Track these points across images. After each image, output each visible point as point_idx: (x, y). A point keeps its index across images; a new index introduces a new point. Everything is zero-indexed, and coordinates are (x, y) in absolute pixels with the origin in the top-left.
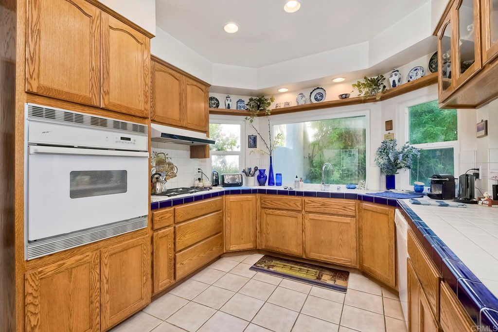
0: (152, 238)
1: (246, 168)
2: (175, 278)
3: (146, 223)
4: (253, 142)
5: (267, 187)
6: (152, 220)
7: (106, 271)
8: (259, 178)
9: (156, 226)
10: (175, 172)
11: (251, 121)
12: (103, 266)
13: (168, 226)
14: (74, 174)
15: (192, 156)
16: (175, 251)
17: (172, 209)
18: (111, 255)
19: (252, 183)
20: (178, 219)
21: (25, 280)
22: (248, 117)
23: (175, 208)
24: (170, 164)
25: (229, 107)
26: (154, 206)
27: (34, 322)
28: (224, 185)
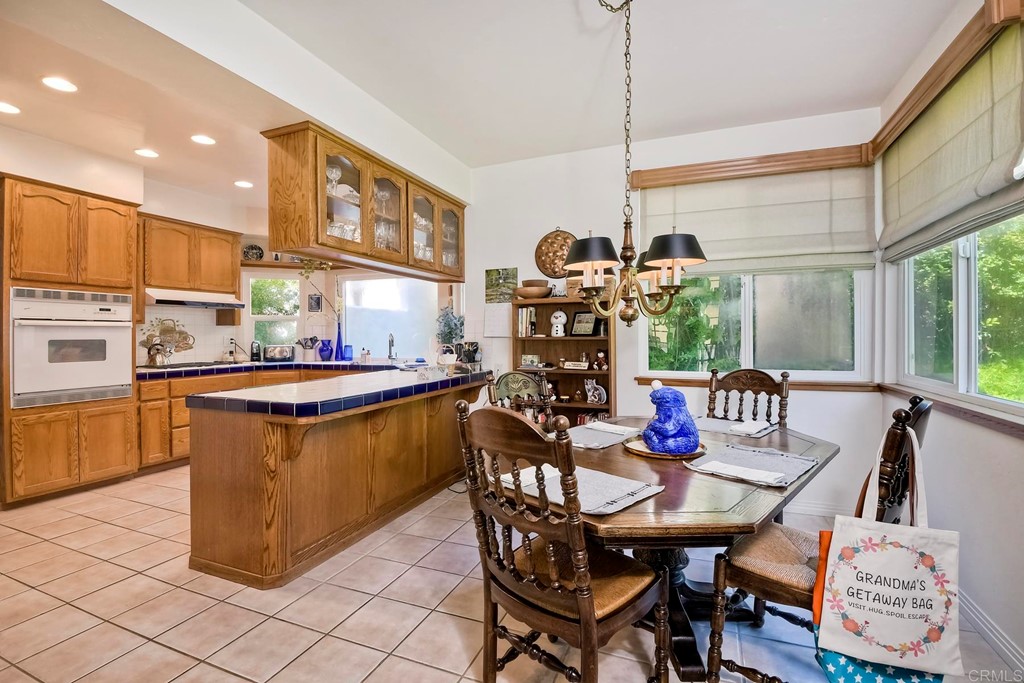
0: (139, 409)
1: (301, 338)
2: (171, 455)
3: (131, 393)
4: (316, 303)
5: (333, 363)
6: (139, 391)
7: (85, 430)
8: (321, 350)
9: (143, 398)
10: (191, 342)
11: (307, 277)
12: (81, 426)
13: (162, 399)
14: (52, 343)
15: (219, 323)
16: (170, 425)
17: (168, 381)
18: (89, 417)
19: (311, 357)
20: (174, 393)
21: (11, 423)
22: (303, 271)
23: (170, 382)
24: (181, 333)
25: (277, 258)
26: (140, 377)
27: (19, 457)
28: (266, 359)
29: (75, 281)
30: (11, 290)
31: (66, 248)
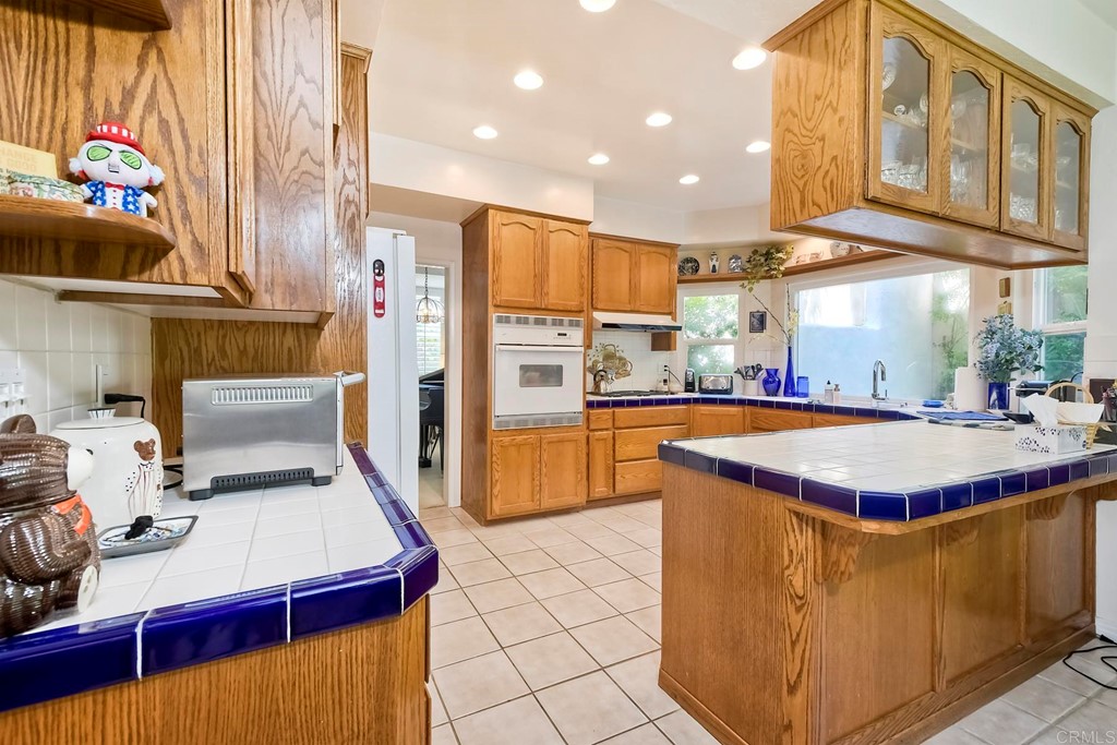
0: (588, 438)
1: (741, 366)
2: (614, 491)
3: (581, 422)
4: (759, 322)
5: (781, 399)
6: (588, 419)
7: (545, 457)
8: (766, 382)
9: (592, 427)
10: (629, 369)
11: (751, 290)
12: (543, 451)
13: (607, 429)
14: (522, 367)
15: (654, 348)
16: (614, 459)
17: (611, 410)
18: (549, 443)
19: (753, 391)
20: (618, 424)
21: (492, 443)
22: (746, 282)
23: (614, 411)
24: (621, 359)
25: (714, 270)
26: (590, 405)
27: (497, 477)
28: (702, 391)
29: (538, 306)
30: (493, 316)
31: (533, 274)
